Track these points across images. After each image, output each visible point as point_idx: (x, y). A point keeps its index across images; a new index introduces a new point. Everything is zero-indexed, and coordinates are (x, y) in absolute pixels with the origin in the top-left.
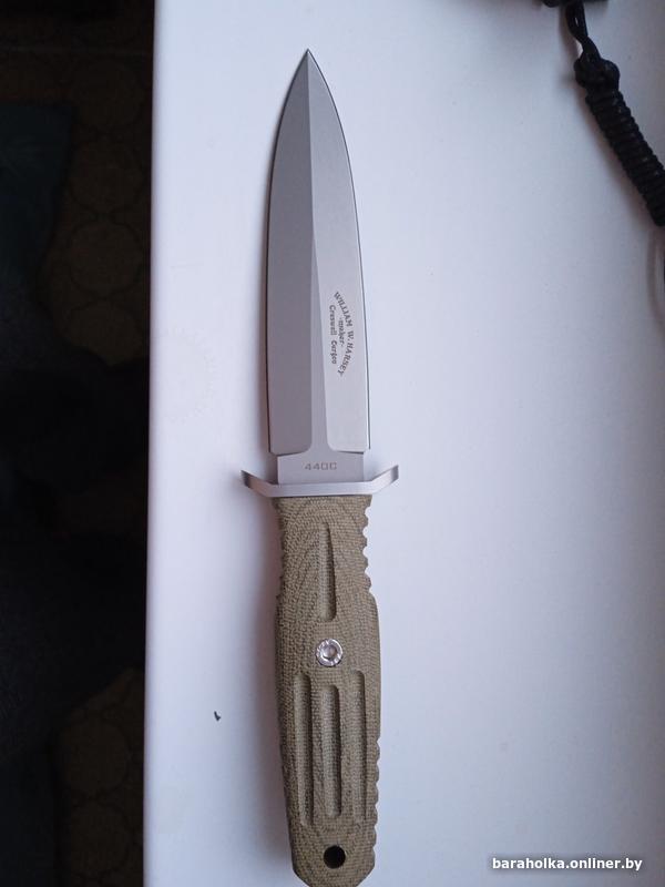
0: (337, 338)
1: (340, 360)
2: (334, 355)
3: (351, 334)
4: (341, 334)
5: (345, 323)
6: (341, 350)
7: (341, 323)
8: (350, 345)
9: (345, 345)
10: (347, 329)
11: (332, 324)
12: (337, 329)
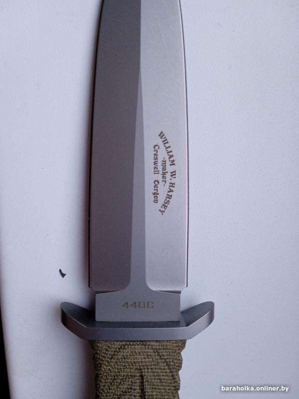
0: (159, 177)
1: (162, 198)
2: (156, 194)
3: (173, 174)
4: (164, 174)
5: (168, 163)
6: (163, 190)
7: (164, 162)
8: (172, 185)
9: (167, 185)
10: (169, 169)
11: (155, 163)
12: (160, 168)
